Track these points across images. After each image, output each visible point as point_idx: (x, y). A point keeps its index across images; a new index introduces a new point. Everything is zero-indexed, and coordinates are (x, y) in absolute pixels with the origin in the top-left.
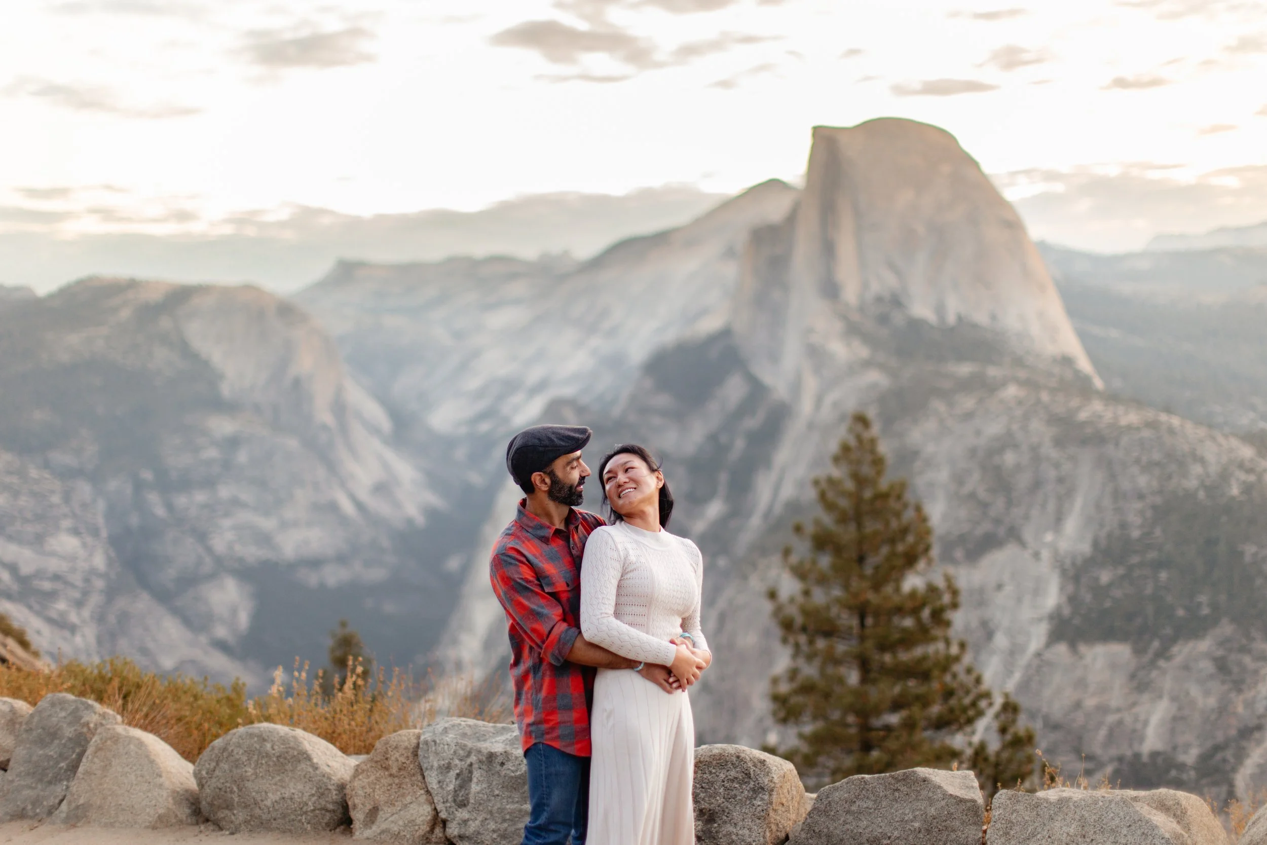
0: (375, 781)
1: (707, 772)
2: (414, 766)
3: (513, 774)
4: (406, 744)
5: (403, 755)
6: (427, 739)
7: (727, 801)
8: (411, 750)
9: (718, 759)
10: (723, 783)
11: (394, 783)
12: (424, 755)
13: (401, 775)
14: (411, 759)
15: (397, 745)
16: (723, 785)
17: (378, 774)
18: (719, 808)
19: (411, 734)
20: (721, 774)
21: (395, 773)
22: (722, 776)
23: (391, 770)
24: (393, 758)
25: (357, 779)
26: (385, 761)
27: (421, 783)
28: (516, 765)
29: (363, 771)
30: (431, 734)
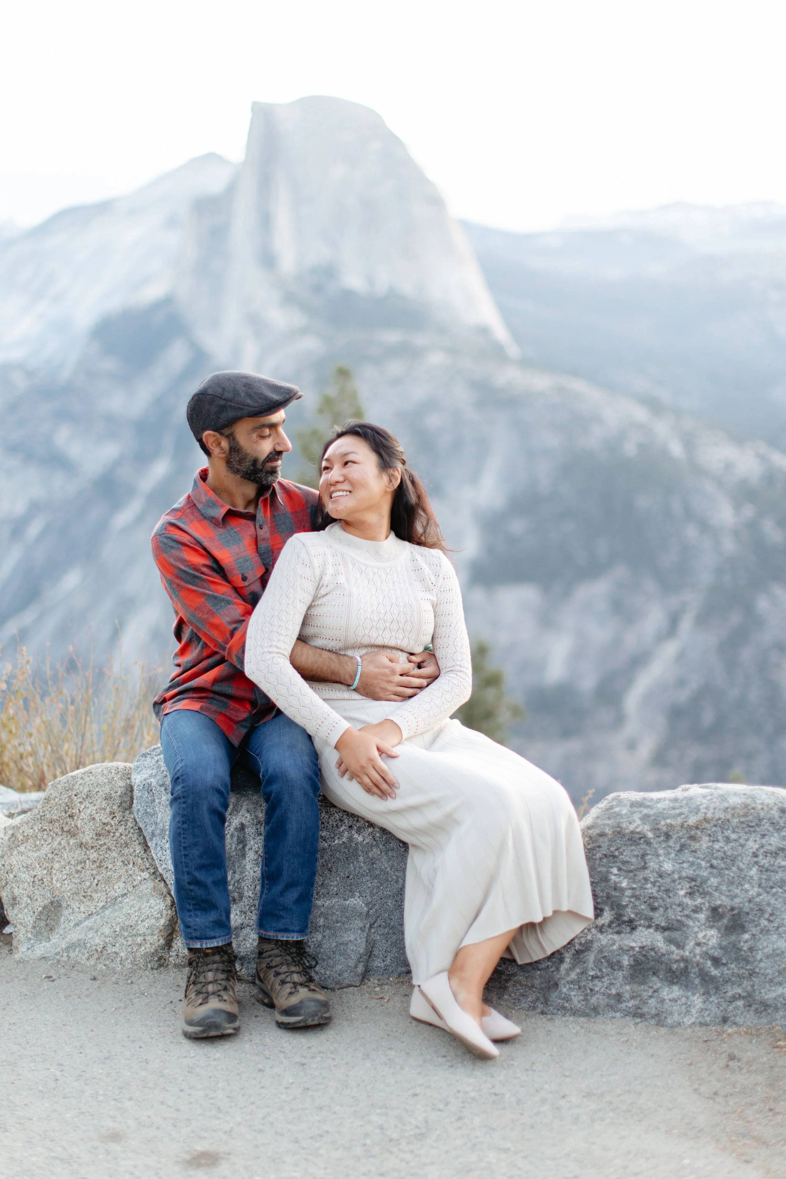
1: (720, 838)
5: (102, 808)
7: (768, 893)
9: (741, 813)
10: (755, 859)
15: (89, 790)
16: (756, 863)
18: (751, 905)
20: (749, 842)
22: (752, 845)
24: (83, 814)
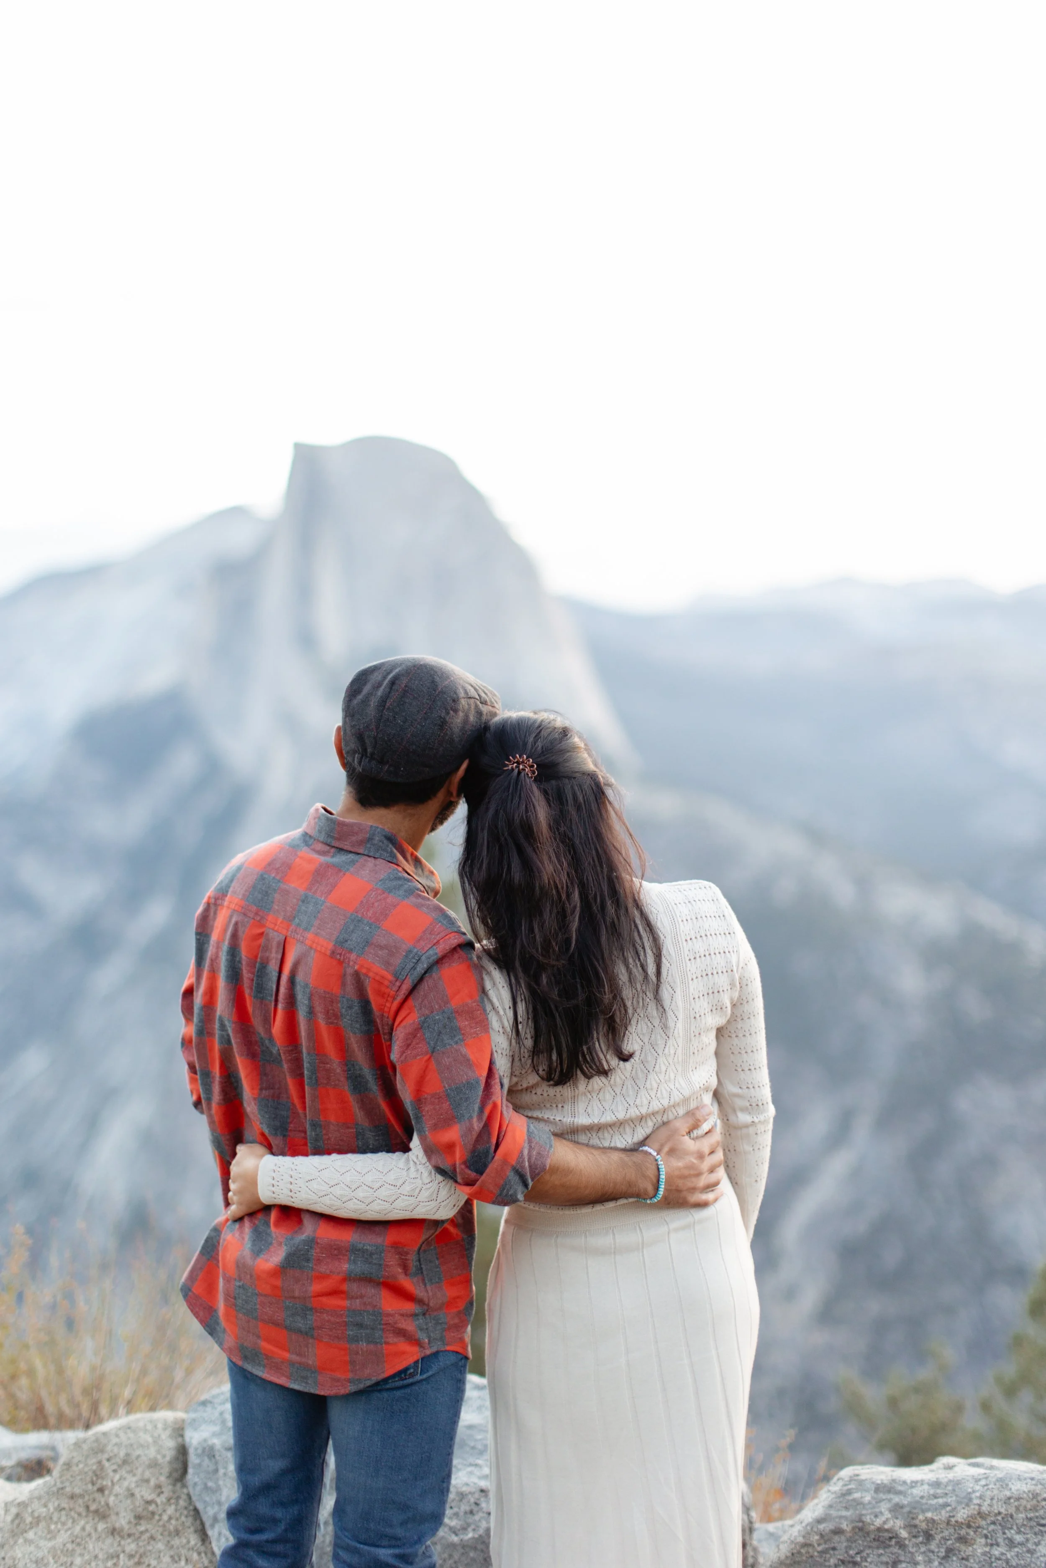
0: (70, 1546)
1: (1000, 1540)
2: (176, 1510)
3: (455, 1539)
4: (152, 1452)
5: (147, 1481)
6: (210, 1443)
8: (166, 1470)
9: (1029, 1507)
11: (124, 1552)
12: (206, 1484)
13: (142, 1533)
14: (167, 1490)
15: (127, 1455)
17: (78, 1529)
19: (160, 1426)
20: (1040, 1547)
21: (126, 1527)
23: (113, 1517)
24: (117, 1489)
25: (21, 1541)
26: (98, 1496)
27: (199, 1554)
28: (461, 1514)
29: (37, 1520)
30: (217, 1428)
